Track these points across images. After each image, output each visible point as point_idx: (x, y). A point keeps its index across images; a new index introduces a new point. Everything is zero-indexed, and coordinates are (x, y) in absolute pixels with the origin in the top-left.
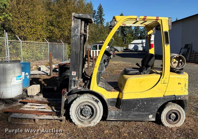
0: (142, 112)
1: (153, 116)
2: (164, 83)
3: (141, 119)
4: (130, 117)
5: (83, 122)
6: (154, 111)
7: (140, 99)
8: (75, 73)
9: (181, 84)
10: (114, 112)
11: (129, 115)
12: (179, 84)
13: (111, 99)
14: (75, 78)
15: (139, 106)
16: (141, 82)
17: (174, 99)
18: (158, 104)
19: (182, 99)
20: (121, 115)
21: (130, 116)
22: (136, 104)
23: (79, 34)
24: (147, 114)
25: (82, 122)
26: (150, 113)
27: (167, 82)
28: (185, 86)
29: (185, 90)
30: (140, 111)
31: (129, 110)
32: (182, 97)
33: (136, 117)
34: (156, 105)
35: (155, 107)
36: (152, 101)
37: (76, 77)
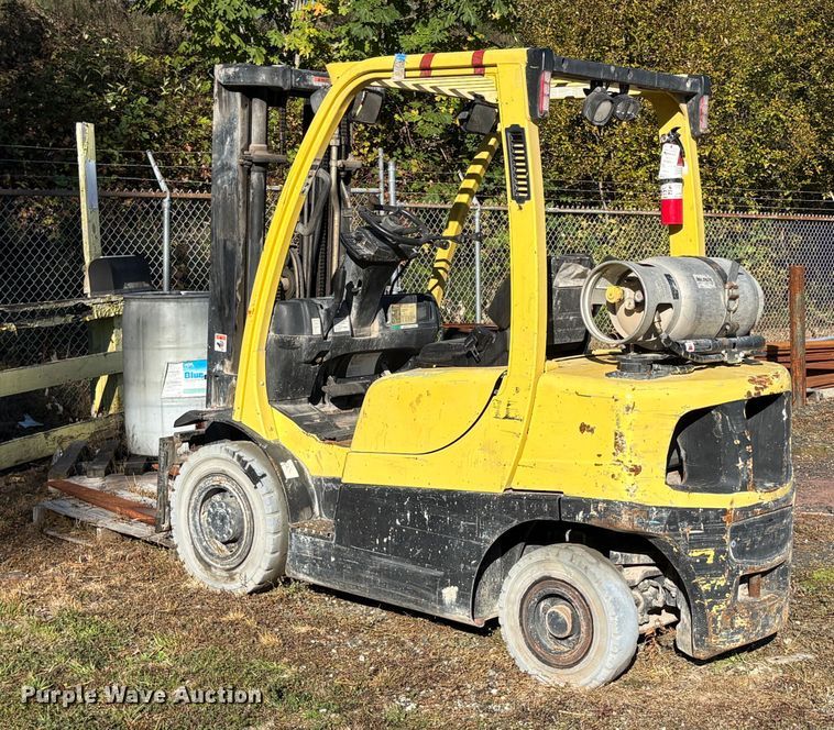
0: (415, 561)
1: (460, 595)
2: (506, 417)
3: (409, 601)
4: (366, 579)
5: (210, 566)
6: (465, 568)
7: (408, 489)
8: (225, 342)
9: (592, 431)
10: (309, 538)
11: (363, 567)
12: (583, 428)
13: (328, 480)
14: (223, 363)
15: (400, 529)
16: (418, 401)
17: (551, 513)
18: (481, 531)
19: (593, 522)
20: (333, 559)
21: (367, 574)
22: (389, 513)
23: (235, 162)
24: (434, 578)
25: (208, 566)
26: (445, 576)
27: (524, 414)
28: (616, 444)
29: (616, 470)
30: (406, 556)
31: (364, 542)
32: (596, 510)
33: (391, 585)
34: (471, 532)
35: (469, 546)
36: (453, 510)
37: (227, 363)
